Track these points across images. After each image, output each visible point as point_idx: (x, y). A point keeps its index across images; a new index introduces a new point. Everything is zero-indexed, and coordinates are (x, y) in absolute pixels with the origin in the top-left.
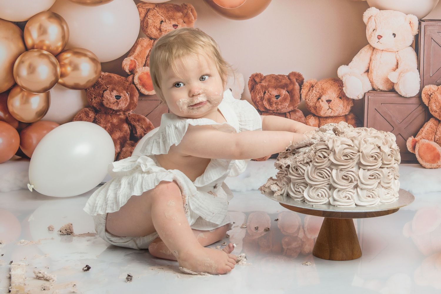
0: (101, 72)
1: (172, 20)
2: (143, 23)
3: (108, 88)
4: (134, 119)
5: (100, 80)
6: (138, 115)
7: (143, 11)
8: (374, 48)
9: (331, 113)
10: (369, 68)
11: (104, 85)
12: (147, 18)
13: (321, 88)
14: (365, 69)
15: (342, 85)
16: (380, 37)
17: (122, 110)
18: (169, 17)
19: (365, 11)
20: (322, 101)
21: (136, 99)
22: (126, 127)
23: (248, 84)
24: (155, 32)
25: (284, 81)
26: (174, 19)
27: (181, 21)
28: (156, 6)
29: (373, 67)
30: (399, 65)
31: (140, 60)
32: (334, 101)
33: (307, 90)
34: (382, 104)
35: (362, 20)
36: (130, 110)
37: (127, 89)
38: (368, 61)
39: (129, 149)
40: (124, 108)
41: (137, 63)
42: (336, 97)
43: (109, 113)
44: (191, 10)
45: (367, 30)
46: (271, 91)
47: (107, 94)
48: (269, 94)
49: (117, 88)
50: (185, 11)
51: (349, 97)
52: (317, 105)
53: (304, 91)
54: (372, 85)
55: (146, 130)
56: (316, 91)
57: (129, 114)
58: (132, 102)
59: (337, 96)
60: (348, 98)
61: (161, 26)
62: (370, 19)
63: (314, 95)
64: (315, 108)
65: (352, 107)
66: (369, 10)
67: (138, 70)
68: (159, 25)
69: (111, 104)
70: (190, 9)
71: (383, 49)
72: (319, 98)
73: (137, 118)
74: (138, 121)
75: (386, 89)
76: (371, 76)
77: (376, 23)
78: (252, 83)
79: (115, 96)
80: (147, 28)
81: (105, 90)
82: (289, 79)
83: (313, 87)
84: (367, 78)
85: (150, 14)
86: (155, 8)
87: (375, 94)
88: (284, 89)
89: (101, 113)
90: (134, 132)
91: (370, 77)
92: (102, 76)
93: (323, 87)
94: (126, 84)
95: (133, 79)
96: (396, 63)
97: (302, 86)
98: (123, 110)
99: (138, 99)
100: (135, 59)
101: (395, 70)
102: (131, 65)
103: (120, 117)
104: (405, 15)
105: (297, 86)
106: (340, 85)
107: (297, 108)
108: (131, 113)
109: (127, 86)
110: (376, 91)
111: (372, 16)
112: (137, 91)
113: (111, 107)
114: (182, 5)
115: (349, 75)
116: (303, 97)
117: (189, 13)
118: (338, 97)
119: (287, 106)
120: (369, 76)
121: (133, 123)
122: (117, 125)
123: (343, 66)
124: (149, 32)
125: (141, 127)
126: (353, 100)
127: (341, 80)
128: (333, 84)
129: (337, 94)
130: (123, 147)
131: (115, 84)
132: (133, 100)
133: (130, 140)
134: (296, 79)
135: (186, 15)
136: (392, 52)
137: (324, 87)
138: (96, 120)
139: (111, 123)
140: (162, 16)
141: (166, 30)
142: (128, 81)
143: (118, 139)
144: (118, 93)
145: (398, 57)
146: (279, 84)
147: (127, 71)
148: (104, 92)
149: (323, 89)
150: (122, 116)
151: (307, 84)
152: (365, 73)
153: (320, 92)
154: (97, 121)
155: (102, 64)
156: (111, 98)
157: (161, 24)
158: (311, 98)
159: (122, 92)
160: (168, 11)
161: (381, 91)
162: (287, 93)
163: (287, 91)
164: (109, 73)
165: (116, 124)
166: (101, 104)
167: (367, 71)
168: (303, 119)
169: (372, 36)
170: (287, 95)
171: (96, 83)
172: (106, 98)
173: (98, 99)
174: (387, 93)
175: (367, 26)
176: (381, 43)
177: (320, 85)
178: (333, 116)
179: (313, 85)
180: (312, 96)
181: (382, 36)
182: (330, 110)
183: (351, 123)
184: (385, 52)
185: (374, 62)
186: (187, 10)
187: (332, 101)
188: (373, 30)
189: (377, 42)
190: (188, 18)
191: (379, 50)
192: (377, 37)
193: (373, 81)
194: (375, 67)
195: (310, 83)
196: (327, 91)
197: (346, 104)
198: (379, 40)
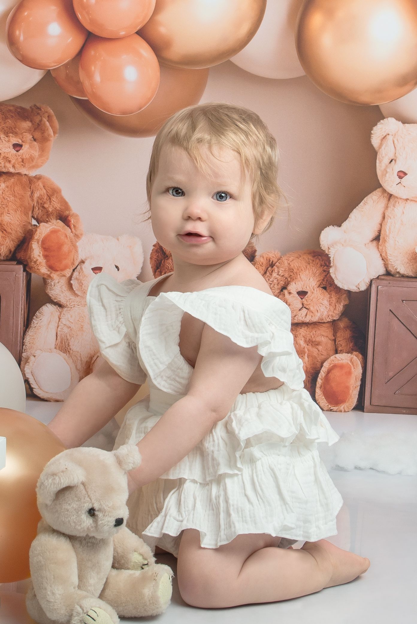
1: (11, 135)
8: (390, 196)
9: (306, 315)
10: (380, 232)
13: (289, 268)
14: (372, 234)
15: (327, 264)
16: (402, 175)
18: (6, 128)
19: (376, 125)
20: (290, 293)
23: (151, 258)
26: (16, 134)
27: (29, 137)
29: (387, 231)
32: (313, 293)
33: (262, 272)
34: (403, 301)
35: (370, 142)
38: (379, 219)
42: (317, 286)
44: (48, 117)
45: (377, 161)
50: (37, 119)
51: (341, 287)
54: (386, 266)
56: (278, 275)
59: (318, 283)
60: (339, 288)
62: (384, 140)
63: (275, 281)
65: (346, 305)
66: (382, 123)
70: (46, 115)
71: (407, 198)
72: (284, 288)
75: (411, 274)
76: (384, 248)
77: (395, 147)
78: (158, 256)
83: (272, 267)
84: (377, 252)
87: (391, 282)
91: (382, 249)
93: (292, 266)
106: (325, 263)
110: (392, 275)
111: (388, 134)
114: (31, 107)
115: (343, 245)
117: (45, 123)
118: (319, 286)
120: (379, 247)
123: (331, 227)
126: (349, 292)
127: (327, 255)
128: (311, 261)
129: (317, 280)
135: (38, 127)
137: (294, 266)
149: (291, 270)
151: (262, 260)
152: (372, 241)
153: (286, 275)
160: (5, 118)
161: (403, 276)
167: (377, 238)
169: (387, 172)
174: (414, 280)
175: (378, 154)
176: (404, 187)
177: (286, 262)
178: (310, 322)
179: (274, 263)
180: (271, 284)
181: (407, 173)
182: (304, 311)
183: (344, 336)
184: (412, 203)
185: (389, 220)
186: (41, 117)
187: (309, 293)
188: (390, 161)
189: (397, 185)
190: (42, 132)
191: (401, 199)
192: (397, 175)
193: (388, 257)
194: (391, 231)
195: (268, 259)
196: (299, 275)
197: (335, 301)
198: (400, 180)
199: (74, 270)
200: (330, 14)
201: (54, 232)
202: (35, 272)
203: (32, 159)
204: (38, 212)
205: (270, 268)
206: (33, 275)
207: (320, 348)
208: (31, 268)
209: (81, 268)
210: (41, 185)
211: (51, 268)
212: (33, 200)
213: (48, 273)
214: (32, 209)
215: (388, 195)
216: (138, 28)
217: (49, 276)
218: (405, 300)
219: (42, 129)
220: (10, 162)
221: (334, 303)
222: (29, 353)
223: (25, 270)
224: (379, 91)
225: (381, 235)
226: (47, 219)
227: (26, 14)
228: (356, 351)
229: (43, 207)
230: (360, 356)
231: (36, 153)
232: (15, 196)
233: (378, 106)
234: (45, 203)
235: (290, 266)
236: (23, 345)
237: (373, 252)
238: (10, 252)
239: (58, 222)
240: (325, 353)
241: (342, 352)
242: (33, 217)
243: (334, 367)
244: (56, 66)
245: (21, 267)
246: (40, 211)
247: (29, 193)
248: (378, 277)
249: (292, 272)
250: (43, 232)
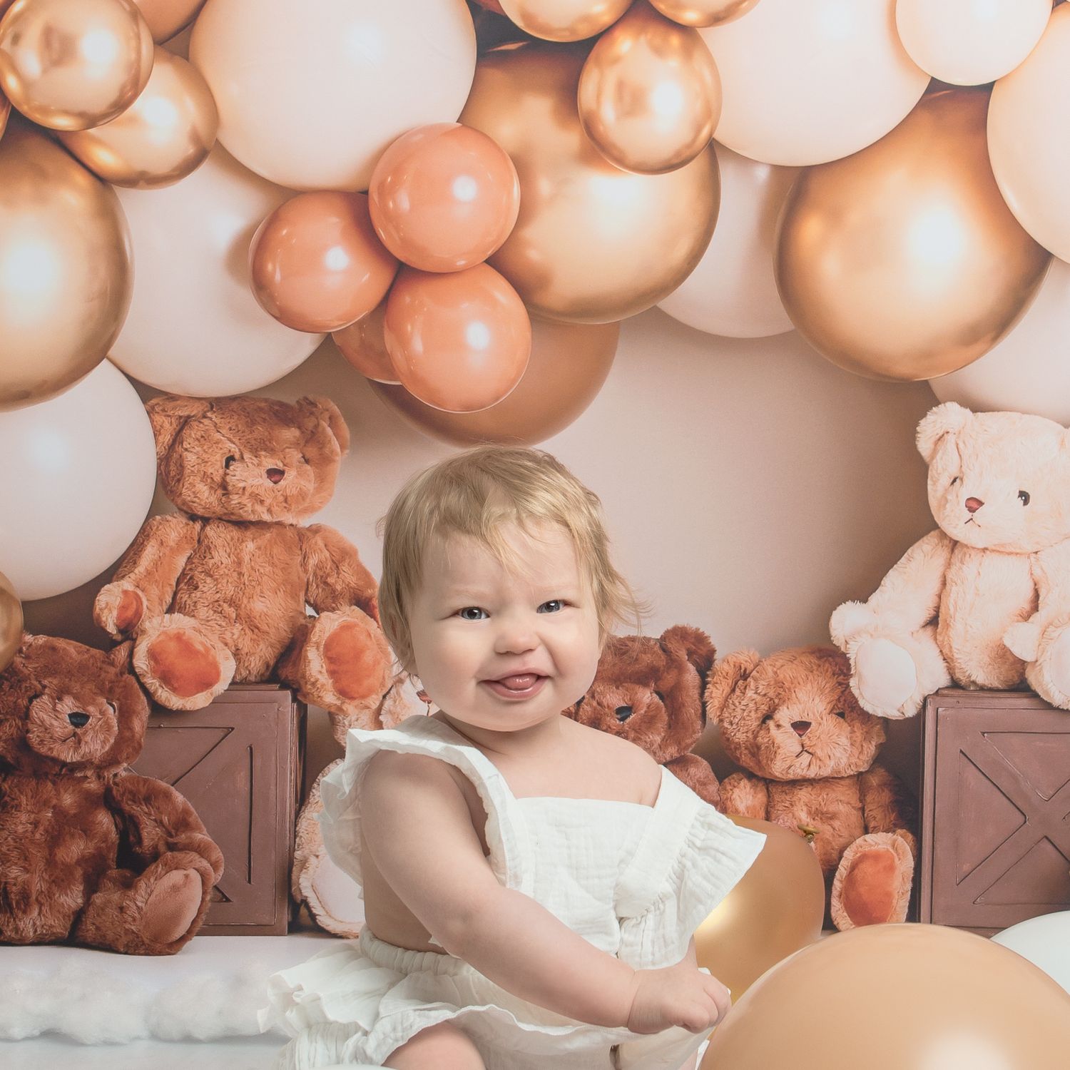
0: (22, 632)
1: (263, 453)
2: (167, 465)
3: (44, 687)
4: (131, 792)
5: (18, 660)
6: (145, 781)
7: (167, 425)
8: (955, 544)
9: (809, 765)
10: (937, 609)
11: (32, 677)
12: (179, 449)
13: (775, 681)
14: (925, 615)
15: (845, 671)
16: (974, 505)
17: (92, 763)
18: (253, 442)
19: (924, 415)
20: (778, 726)
21: (139, 724)
22: (104, 820)
24: (206, 494)
25: (647, 659)
26: (272, 451)
27: (295, 456)
28: (212, 408)
29: (951, 608)
30: (1041, 599)
31: (154, 591)
32: (820, 724)
33: (727, 690)
34: (983, 733)
35: (915, 446)
36: (118, 763)
37: (111, 690)
38: (935, 586)
39: (116, 897)
40: (99, 754)
41: (145, 603)
42: (828, 711)
43: (46, 774)
44: (330, 418)
45: (929, 482)
46: (602, 693)
47: (41, 710)
48: (595, 704)
49: (76, 688)
50: (310, 423)
51: (871, 712)
52: (759, 739)
53: (714, 690)
54: (951, 670)
55: (173, 832)
56: (756, 693)
57: (115, 775)
58: (128, 734)
59: (830, 707)
61: (226, 474)
62: (940, 443)
63: (751, 705)
64: (755, 750)
65: (881, 744)
66: (936, 413)
67: (147, 625)
68: (221, 472)
69: (55, 741)
70: (327, 415)
71: (986, 546)
72: (768, 717)
73: (143, 790)
74: (148, 800)
75: (996, 684)
76: (946, 639)
77: (960, 456)
79: (70, 716)
80: (179, 480)
81: (37, 695)
82: (664, 650)
83: (746, 680)
84: (934, 646)
85: (191, 435)
86: (209, 414)
87: (960, 700)
88: (646, 685)
89: (21, 773)
90: (132, 838)
91: (943, 641)
92: (24, 649)
93: (781, 676)
94: (108, 672)
95: (131, 655)
96: (1029, 594)
97: (708, 676)
98: (96, 762)
99: (145, 725)
100: (138, 587)
101: (1029, 616)
102: (123, 608)
103: (86, 785)
104: (1063, 428)
105: (691, 675)
106: (840, 669)
107: (690, 749)
108: (124, 774)
109: (111, 682)
110: (962, 688)
111: (948, 432)
112: (143, 698)
113: (55, 754)
114: (298, 402)
115: (872, 635)
116: (712, 712)
117: (324, 429)
118: (831, 712)
119: (656, 746)
120: (938, 637)
121: (127, 808)
122: (75, 815)
123: (849, 603)
124: (187, 494)
125: (155, 820)
126: (885, 721)
127: (844, 655)
128: (815, 668)
129: (828, 700)
130: (95, 892)
131: (69, 673)
132: (131, 729)
133: (119, 866)
134: (688, 650)
135: (312, 438)
136: (1017, 554)
137: (785, 677)
138: (4, 797)
139: (54, 807)
140: (230, 440)
141: (244, 488)
142: (112, 664)
143: (78, 863)
144: (78, 704)
145: (1037, 572)
146: (630, 670)
147: (111, 629)
148: (31, 701)
149: (780, 684)
150: (93, 785)
151: (726, 667)
152: (924, 627)
153: (771, 694)
154: (6, 802)
155: (27, 605)
156: (55, 723)
157: (227, 466)
158: (739, 717)
159: (94, 700)
160: (252, 423)
161: (982, 689)
162: (656, 698)
163: (658, 693)
164: (51, 638)
165: (72, 812)
166: (22, 743)
167: (933, 622)
168: (713, 787)
169: (946, 501)
170: (658, 708)
171: (6, 670)
172: (38, 722)
173: (11, 726)
174: (1002, 695)
175: (930, 468)
176: (980, 526)
177: (770, 669)
178: (816, 778)
179: (748, 672)
180: (744, 710)
181: (983, 501)
182: (806, 758)
183: (878, 800)
184: (995, 555)
185: (954, 588)
186: (317, 418)
187: (813, 724)
188: (951, 481)
189: (966, 523)
190: (321, 446)
191: (974, 548)
192: (966, 506)
193: (955, 654)
194: (958, 608)
195: (737, 665)
196: (795, 692)
197: (860, 737)
198: (971, 514)
199: (384, 697)
200: (835, 217)
201: (346, 628)
202: (314, 702)
203: (302, 495)
204: (315, 592)
205: (741, 682)
206: (310, 707)
207: (836, 824)
208: (305, 696)
209: (398, 693)
210: (321, 544)
211: (343, 693)
212: (306, 571)
213: (338, 703)
214: (304, 588)
215: (950, 542)
216: (489, 253)
217: (340, 709)
218: (988, 732)
219: (319, 442)
220: (262, 502)
221: (859, 741)
222: (306, 852)
223: (295, 699)
224: (927, 355)
225: (940, 614)
226: (334, 605)
227: (284, 232)
228: (902, 828)
229: (326, 583)
230: (910, 837)
231: (310, 486)
232: (273, 565)
233: (926, 381)
234: (328, 575)
235: (778, 676)
236: (295, 837)
237: (927, 648)
238: (268, 666)
239: (354, 610)
240: (845, 833)
241: (875, 830)
242: (307, 602)
243: (863, 858)
244: (341, 325)
245: (289, 693)
246: (320, 590)
247: (300, 558)
248: (937, 691)
249: (782, 687)
250: (327, 629)
